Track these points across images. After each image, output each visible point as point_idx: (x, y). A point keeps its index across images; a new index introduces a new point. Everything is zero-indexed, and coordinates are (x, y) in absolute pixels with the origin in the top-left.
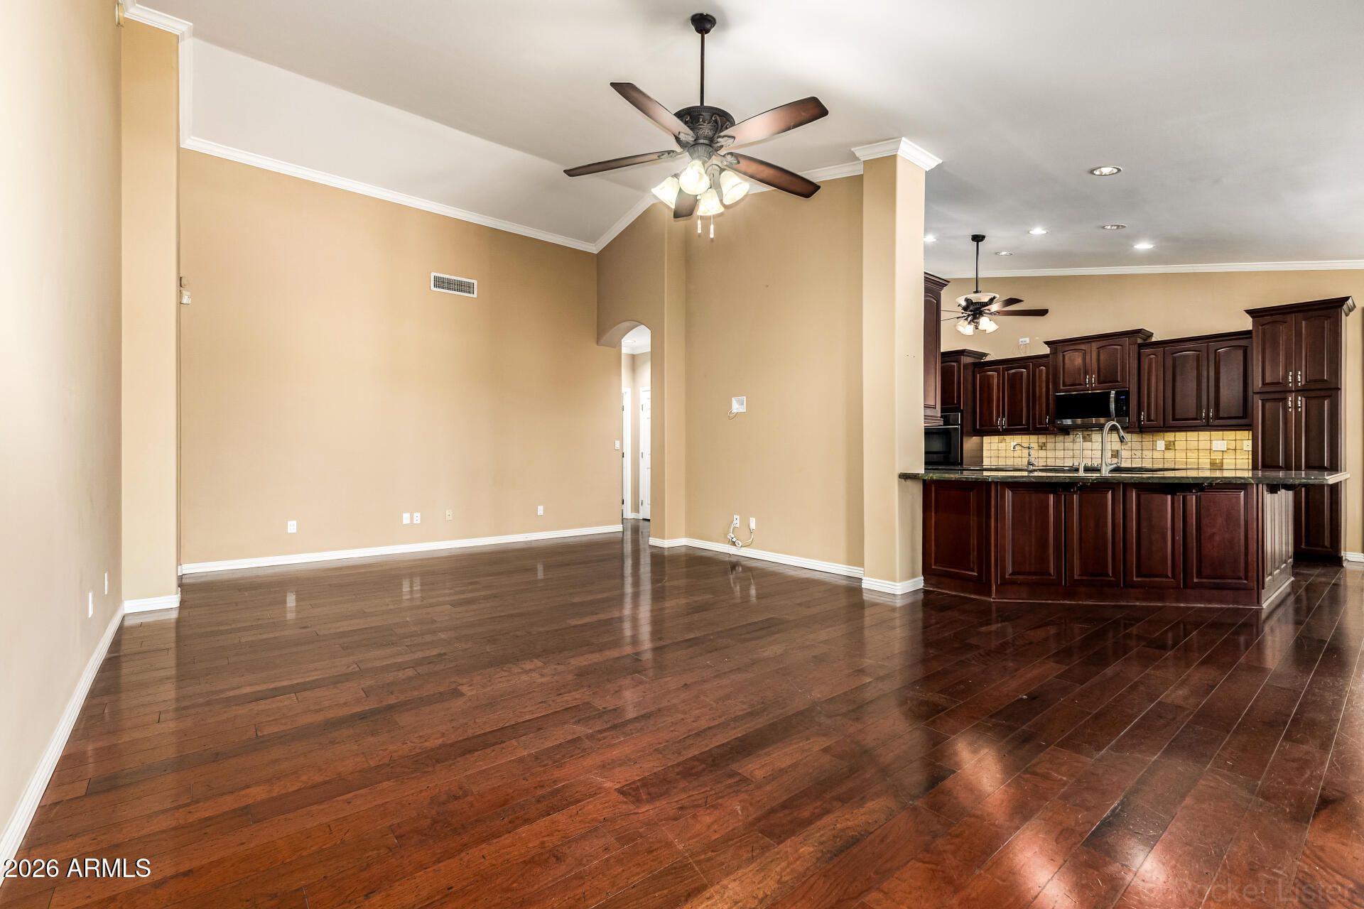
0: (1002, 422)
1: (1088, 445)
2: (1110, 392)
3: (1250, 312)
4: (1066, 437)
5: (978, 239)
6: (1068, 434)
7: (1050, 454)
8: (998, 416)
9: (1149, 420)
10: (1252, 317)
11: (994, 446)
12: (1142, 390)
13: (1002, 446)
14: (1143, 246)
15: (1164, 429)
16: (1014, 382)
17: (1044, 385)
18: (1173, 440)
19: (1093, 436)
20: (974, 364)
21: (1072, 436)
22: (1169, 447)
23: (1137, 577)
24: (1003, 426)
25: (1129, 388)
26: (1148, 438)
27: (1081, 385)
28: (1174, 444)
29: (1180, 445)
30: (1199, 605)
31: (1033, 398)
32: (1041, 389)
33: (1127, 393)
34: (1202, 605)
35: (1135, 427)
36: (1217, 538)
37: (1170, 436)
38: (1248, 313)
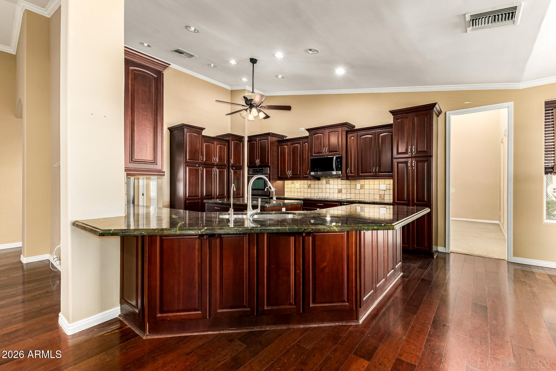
0: (289, 173)
1: (328, 186)
2: (333, 157)
3: (392, 112)
4: (319, 181)
5: (253, 61)
6: (320, 180)
7: (313, 191)
8: (288, 170)
9: (351, 173)
10: (393, 115)
11: (289, 186)
12: (348, 156)
13: (293, 185)
14: (340, 71)
15: (357, 178)
16: (295, 150)
17: (307, 153)
18: (364, 184)
19: (330, 181)
20: (278, 141)
21: (321, 181)
22: (362, 187)
23: (268, 306)
24: (290, 175)
25: (342, 155)
26: (353, 182)
27: (322, 153)
28: (364, 186)
29: (367, 186)
30: (314, 326)
31: (302, 160)
32: (306, 156)
33: (341, 158)
34: (317, 325)
35: (344, 177)
36: (327, 270)
37: (362, 182)
38: (391, 112)
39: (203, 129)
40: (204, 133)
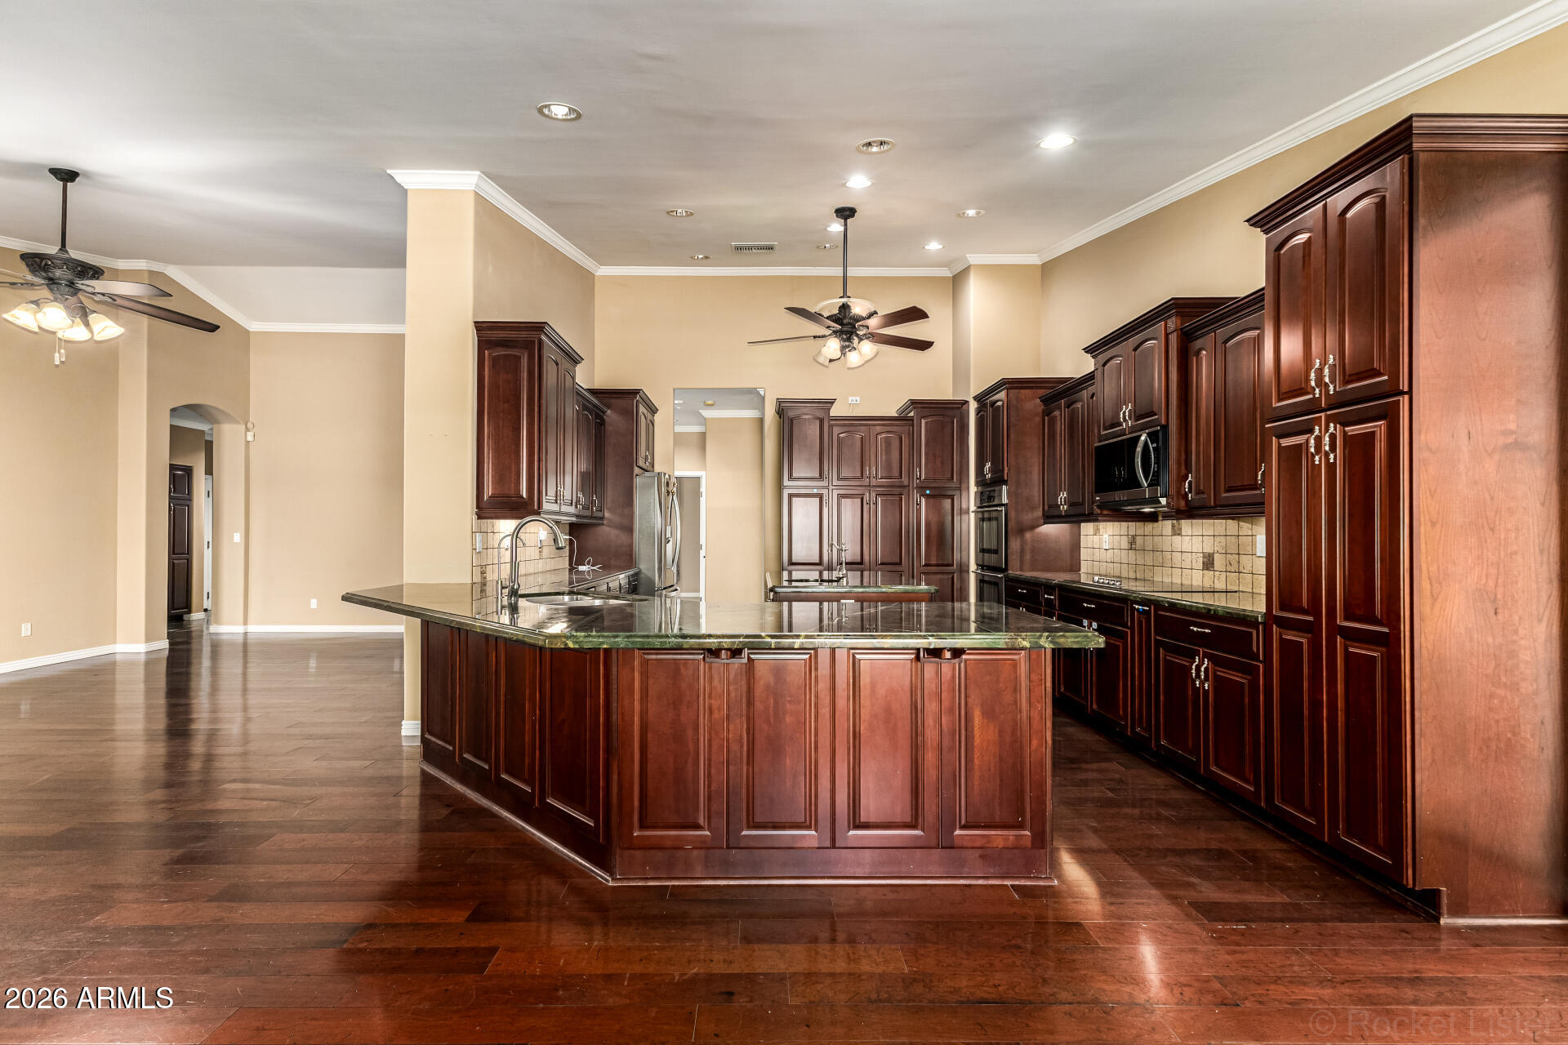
0: (1062, 499)
1: (1177, 540)
5: (843, 214)
6: (1156, 519)
7: (1140, 559)
8: (1060, 489)
9: (1199, 491)
11: (1090, 540)
12: (1189, 427)
13: (1096, 539)
15: (1217, 511)
16: (1073, 423)
20: (1043, 400)
21: (1160, 523)
24: (1063, 507)
25: (1165, 426)
26: (1246, 528)
27: (1120, 425)
31: (1088, 454)
39: (832, 402)
40: (835, 411)
